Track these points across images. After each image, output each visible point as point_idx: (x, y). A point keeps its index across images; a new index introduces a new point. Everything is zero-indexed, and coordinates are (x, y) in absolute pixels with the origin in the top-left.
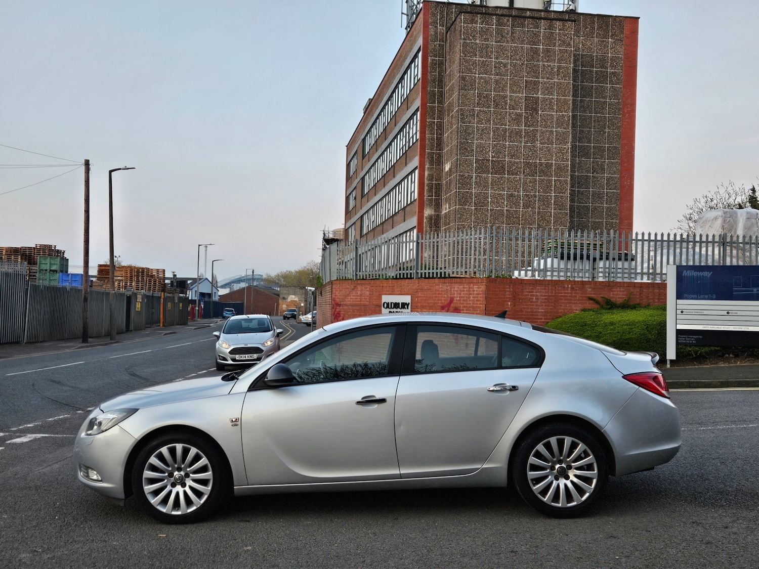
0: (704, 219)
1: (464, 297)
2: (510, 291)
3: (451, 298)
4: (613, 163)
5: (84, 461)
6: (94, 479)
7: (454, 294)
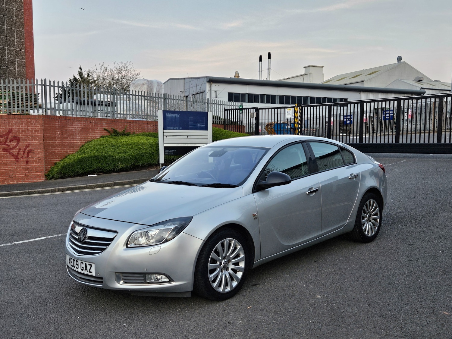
0: (136, 84)
1: (22, 129)
2: (59, 125)
3: (10, 129)
4: (20, 42)
5: (145, 270)
6: (157, 282)
7: (13, 126)
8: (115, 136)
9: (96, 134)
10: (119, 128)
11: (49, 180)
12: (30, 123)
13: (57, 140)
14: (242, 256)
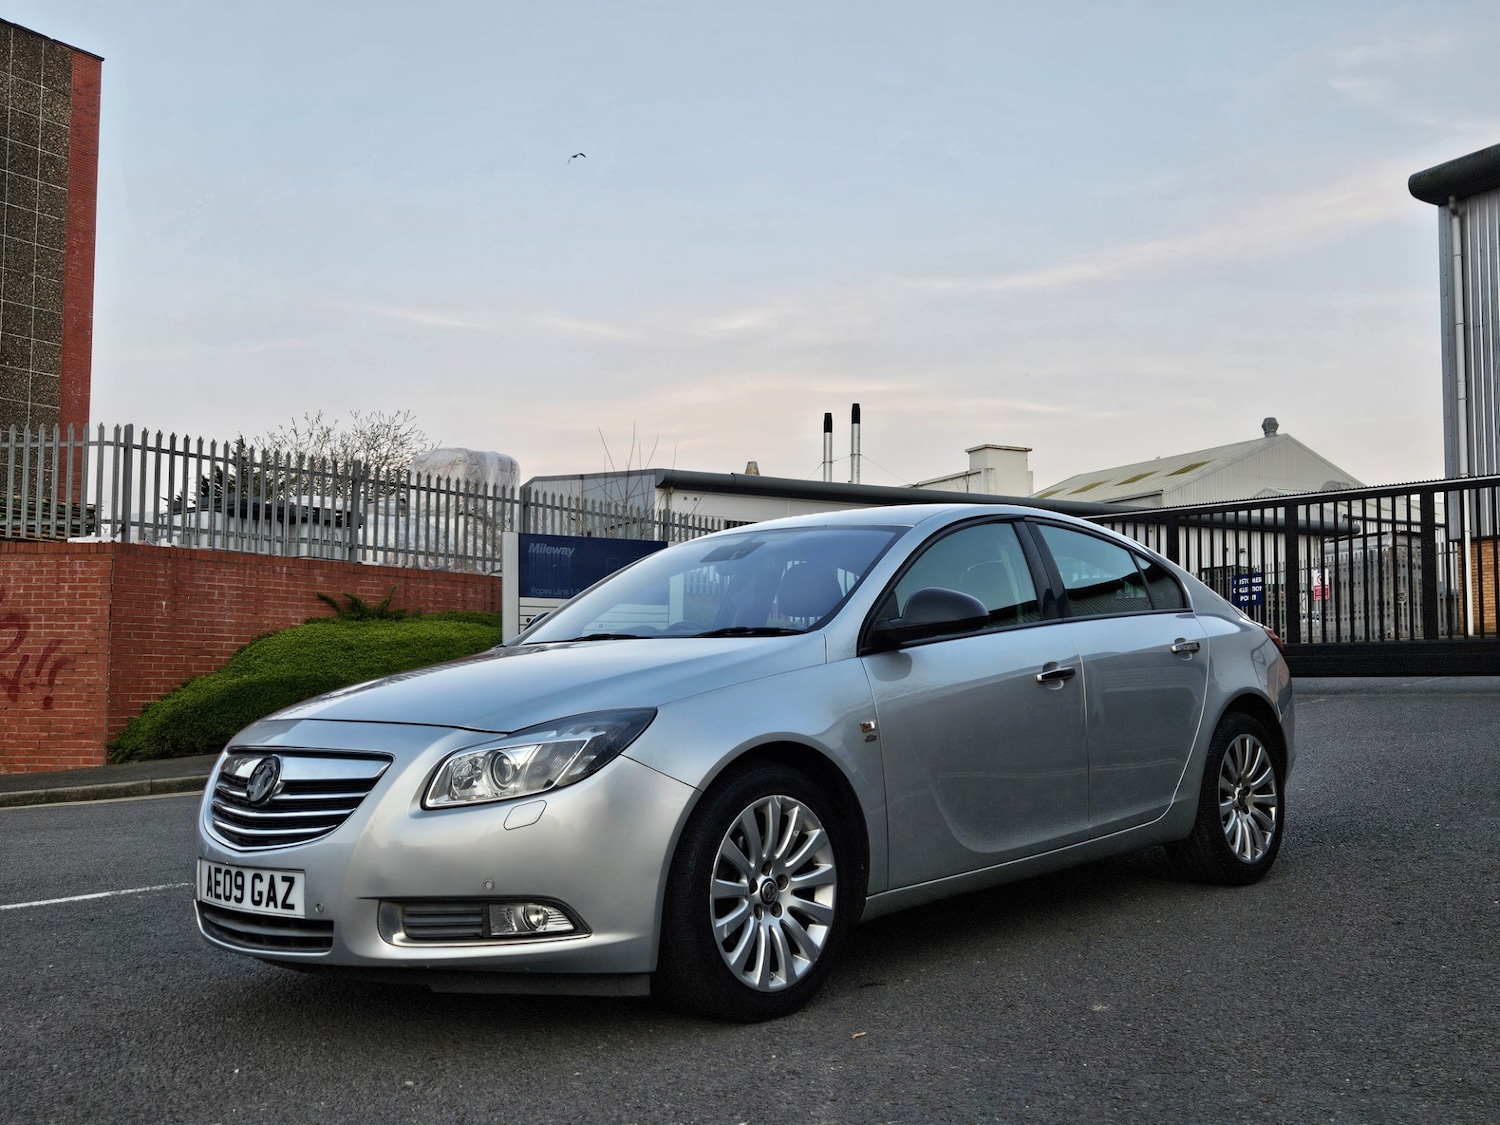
0: (428, 464)
1: (40, 588)
2: (165, 576)
4: (46, 347)
5: (489, 885)
6: (533, 935)
7: (8, 580)
8: (353, 619)
9: (290, 611)
10: (370, 594)
11: (120, 763)
12: (68, 569)
13: (154, 629)
14: (826, 866)
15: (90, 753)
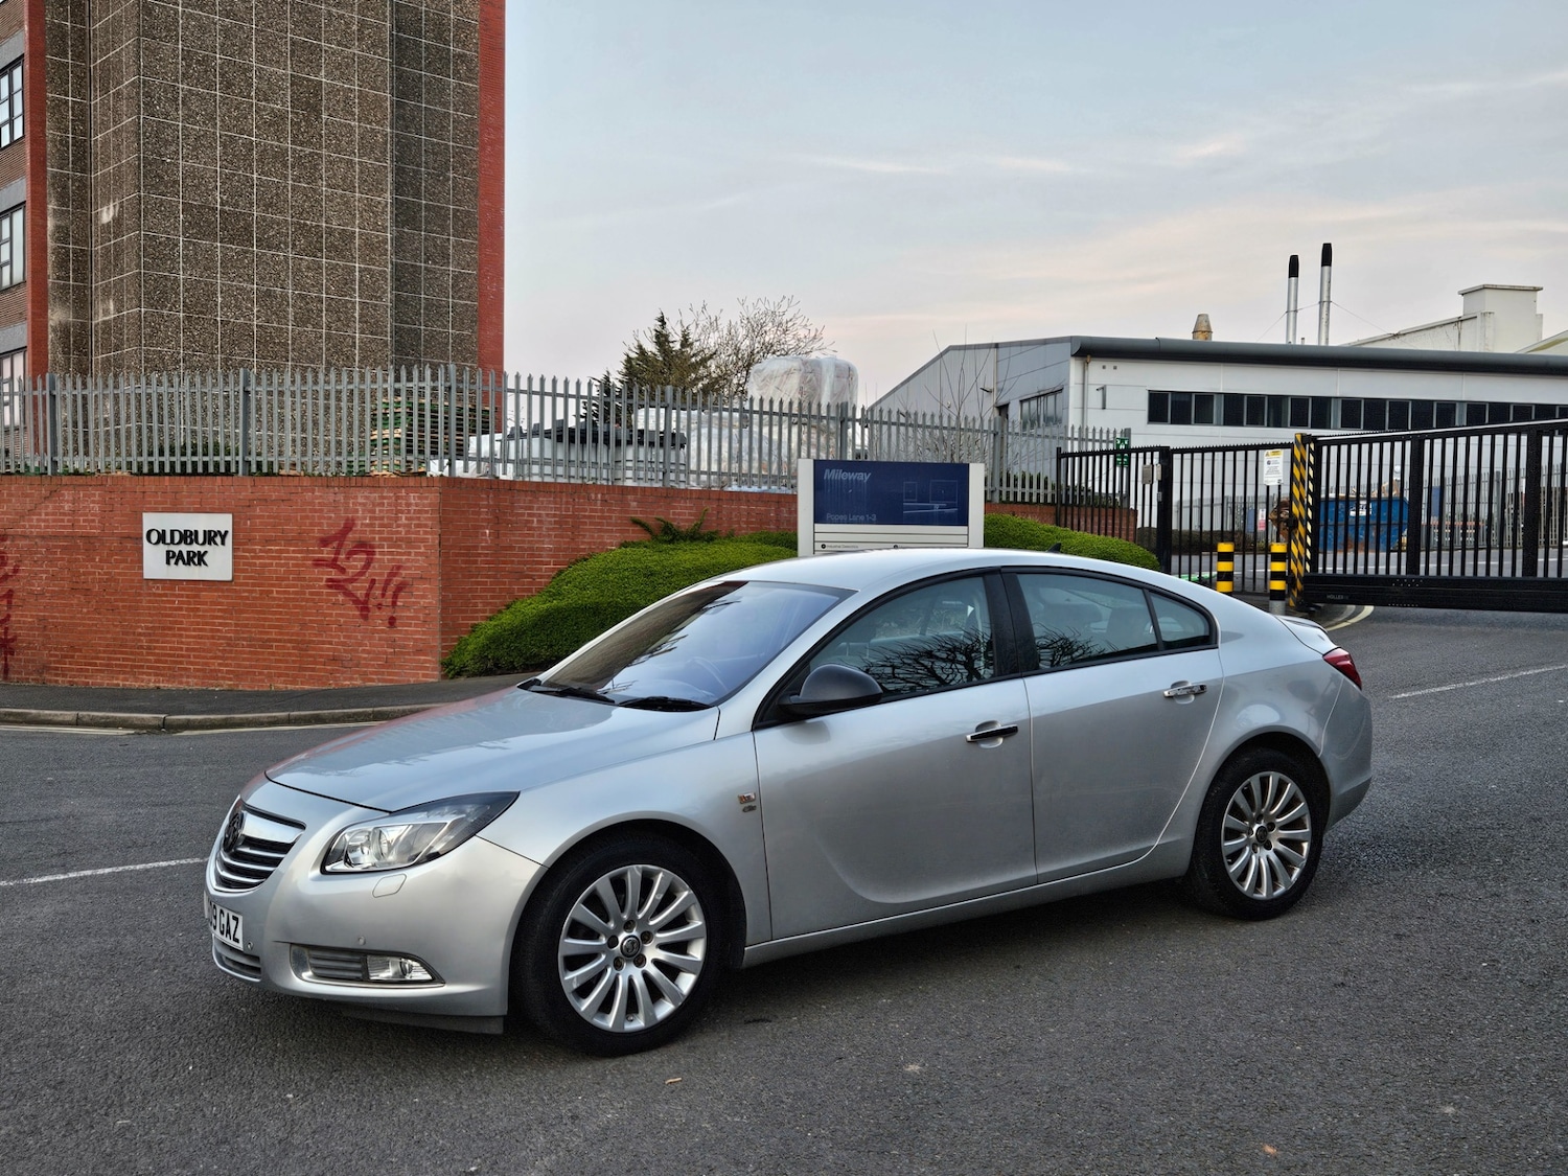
0: (765, 373)
1: (382, 518)
2: (488, 506)
3: (348, 519)
4: (464, 245)
5: (362, 941)
6: (401, 980)
7: (357, 511)
8: (665, 542)
9: (606, 535)
10: (682, 516)
11: (452, 678)
12: (404, 502)
13: (479, 555)
14: (697, 922)
15: (427, 668)
